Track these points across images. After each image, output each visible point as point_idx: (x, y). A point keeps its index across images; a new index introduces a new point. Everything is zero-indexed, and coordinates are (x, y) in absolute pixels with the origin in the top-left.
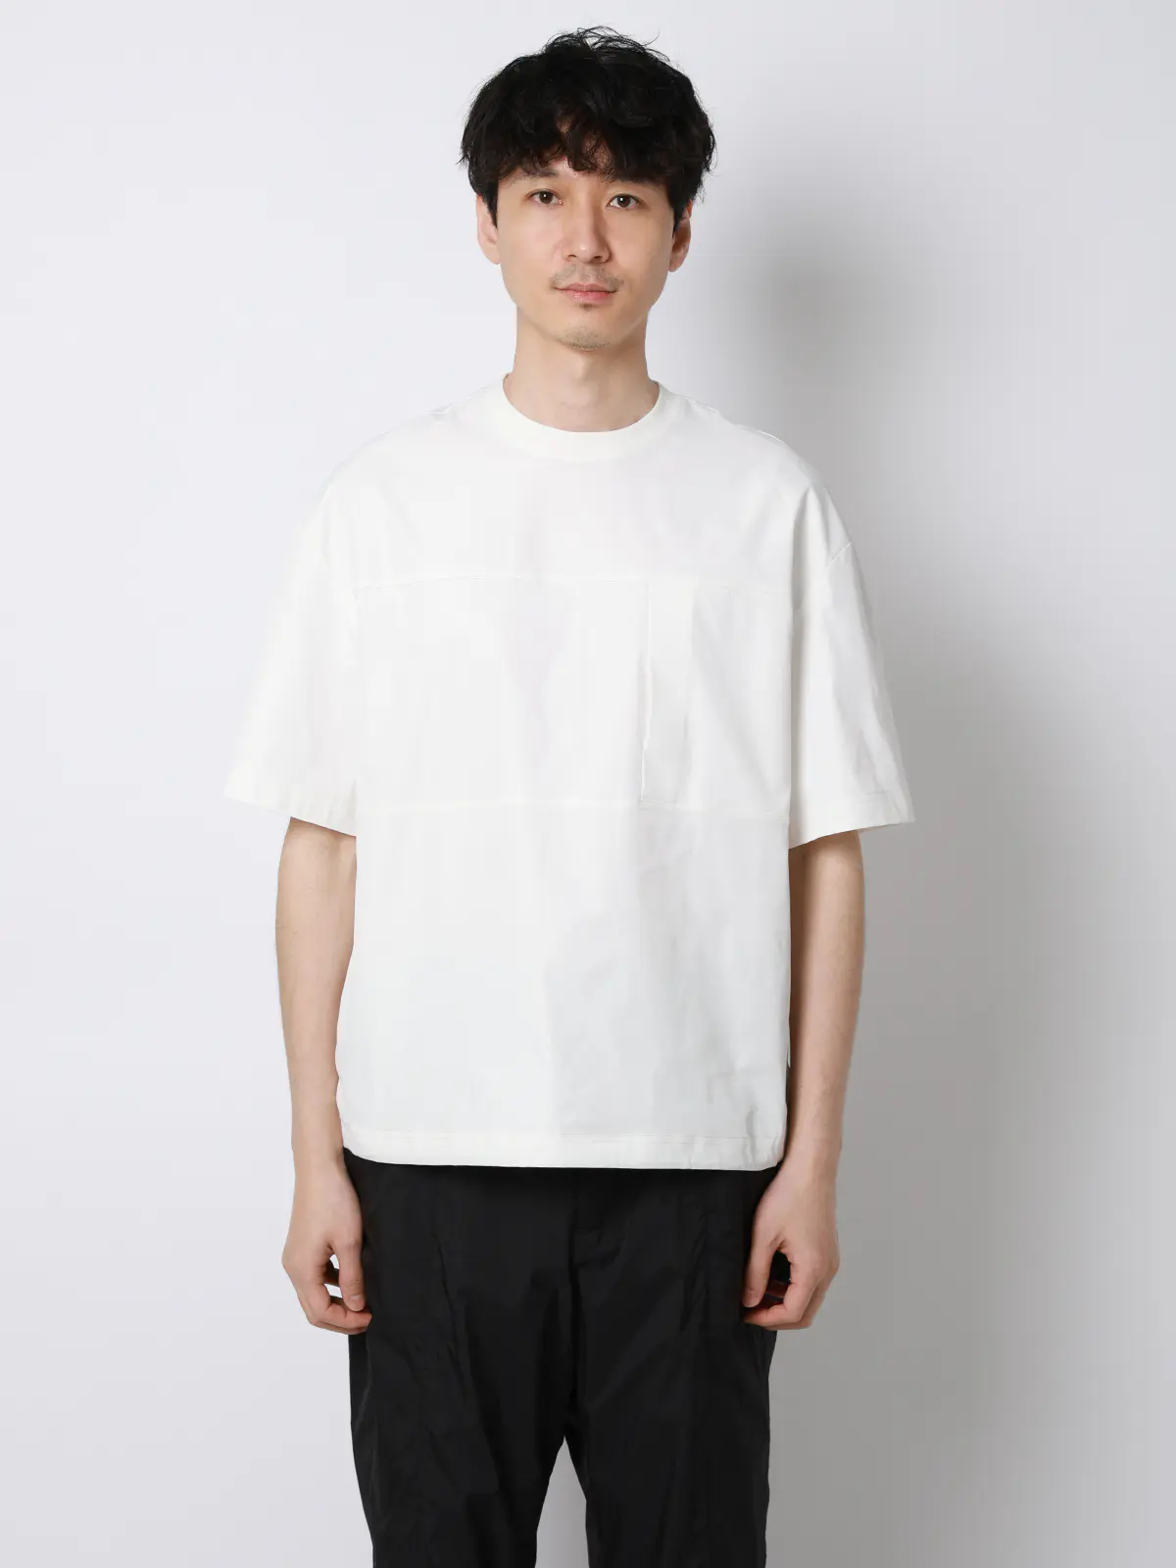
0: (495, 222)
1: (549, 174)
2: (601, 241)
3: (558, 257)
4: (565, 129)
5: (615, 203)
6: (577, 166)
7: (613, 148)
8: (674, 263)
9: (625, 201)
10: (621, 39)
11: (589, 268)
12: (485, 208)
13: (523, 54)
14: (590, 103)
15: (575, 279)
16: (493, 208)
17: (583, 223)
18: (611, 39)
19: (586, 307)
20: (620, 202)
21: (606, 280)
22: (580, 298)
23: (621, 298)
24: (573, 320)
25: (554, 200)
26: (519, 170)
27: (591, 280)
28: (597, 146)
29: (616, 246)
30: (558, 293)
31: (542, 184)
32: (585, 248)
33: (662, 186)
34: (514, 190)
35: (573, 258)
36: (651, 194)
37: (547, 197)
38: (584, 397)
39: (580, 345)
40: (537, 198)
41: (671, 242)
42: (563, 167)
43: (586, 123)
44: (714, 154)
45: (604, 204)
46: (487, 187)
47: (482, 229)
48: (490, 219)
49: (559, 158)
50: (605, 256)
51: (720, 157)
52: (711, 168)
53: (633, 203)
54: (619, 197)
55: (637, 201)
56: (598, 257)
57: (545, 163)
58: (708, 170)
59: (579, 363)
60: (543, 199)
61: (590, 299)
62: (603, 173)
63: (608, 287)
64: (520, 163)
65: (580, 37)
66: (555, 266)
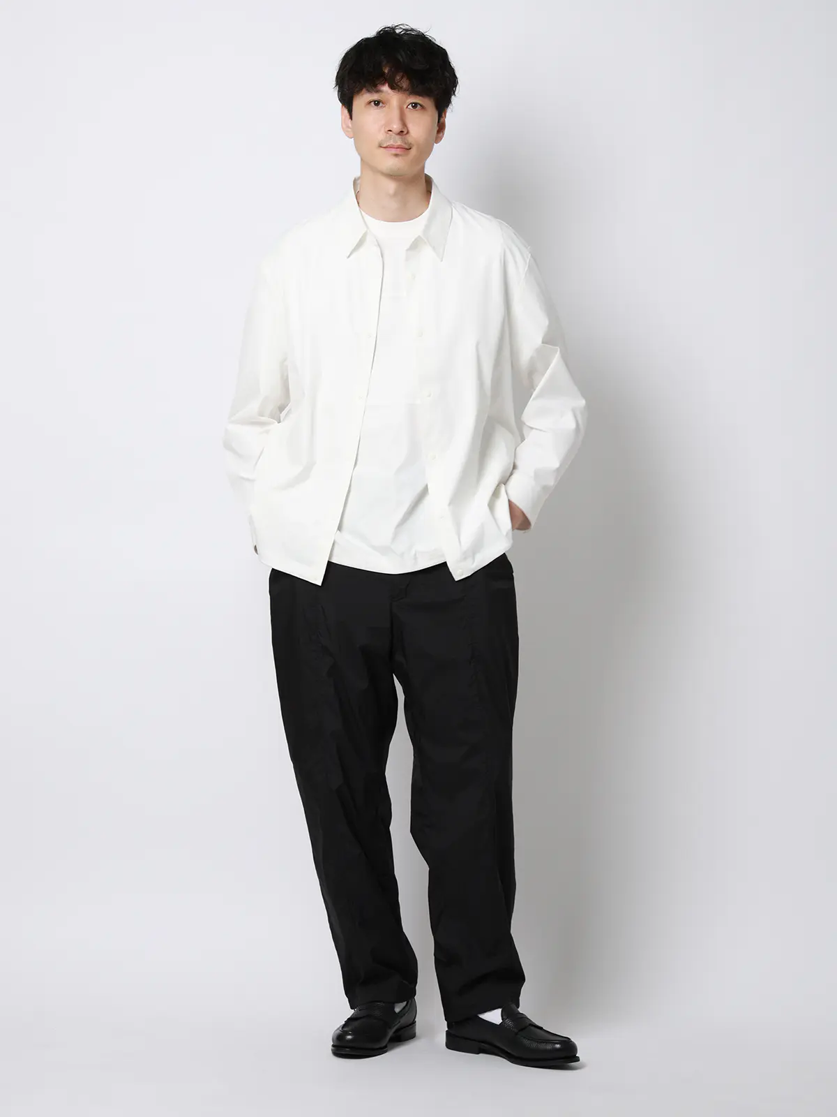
0: (351, 118)
1: (378, 91)
2: (404, 125)
3: (383, 131)
4: (386, 71)
5: (410, 106)
6: (392, 87)
7: (410, 79)
8: (438, 140)
9: (415, 105)
10: (412, 30)
11: (398, 137)
12: (346, 111)
13: (366, 37)
14: (400, 57)
15: (391, 142)
16: (350, 111)
17: (395, 114)
18: (407, 30)
19: (396, 155)
20: (413, 106)
21: (406, 143)
22: (394, 151)
23: (413, 152)
24: (389, 162)
25: (381, 104)
26: (364, 90)
27: (399, 143)
28: (402, 78)
29: (411, 127)
30: (382, 149)
31: (375, 97)
32: (396, 127)
33: (432, 100)
34: (360, 101)
35: (390, 132)
36: (428, 102)
37: (377, 103)
38: (393, 205)
39: (392, 176)
40: (372, 103)
41: (436, 128)
42: (386, 88)
43: (397, 67)
44: (457, 88)
45: (406, 106)
46: (347, 100)
47: (343, 122)
48: (348, 117)
49: (383, 84)
50: (405, 132)
51: (460, 90)
52: (456, 93)
53: (419, 106)
54: (412, 103)
55: (421, 106)
56: (402, 132)
57: (375, 86)
58: (454, 94)
59: (391, 186)
60: (375, 104)
61: (398, 151)
62: (405, 90)
63: (407, 147)
64: (365, 87)
65: (393, 29)
66: (381, 136)
